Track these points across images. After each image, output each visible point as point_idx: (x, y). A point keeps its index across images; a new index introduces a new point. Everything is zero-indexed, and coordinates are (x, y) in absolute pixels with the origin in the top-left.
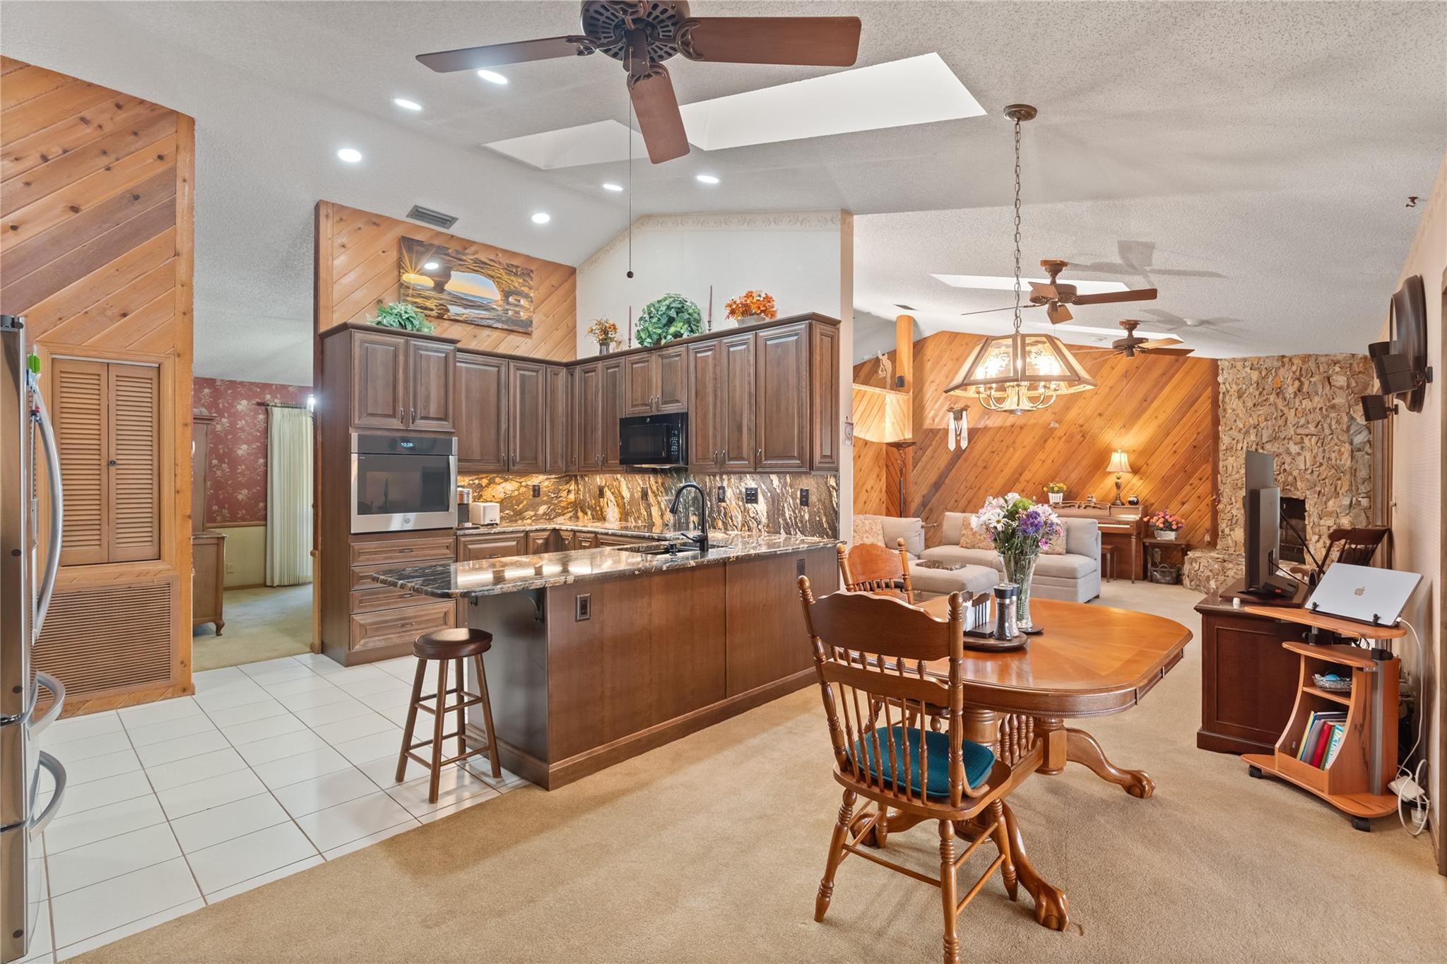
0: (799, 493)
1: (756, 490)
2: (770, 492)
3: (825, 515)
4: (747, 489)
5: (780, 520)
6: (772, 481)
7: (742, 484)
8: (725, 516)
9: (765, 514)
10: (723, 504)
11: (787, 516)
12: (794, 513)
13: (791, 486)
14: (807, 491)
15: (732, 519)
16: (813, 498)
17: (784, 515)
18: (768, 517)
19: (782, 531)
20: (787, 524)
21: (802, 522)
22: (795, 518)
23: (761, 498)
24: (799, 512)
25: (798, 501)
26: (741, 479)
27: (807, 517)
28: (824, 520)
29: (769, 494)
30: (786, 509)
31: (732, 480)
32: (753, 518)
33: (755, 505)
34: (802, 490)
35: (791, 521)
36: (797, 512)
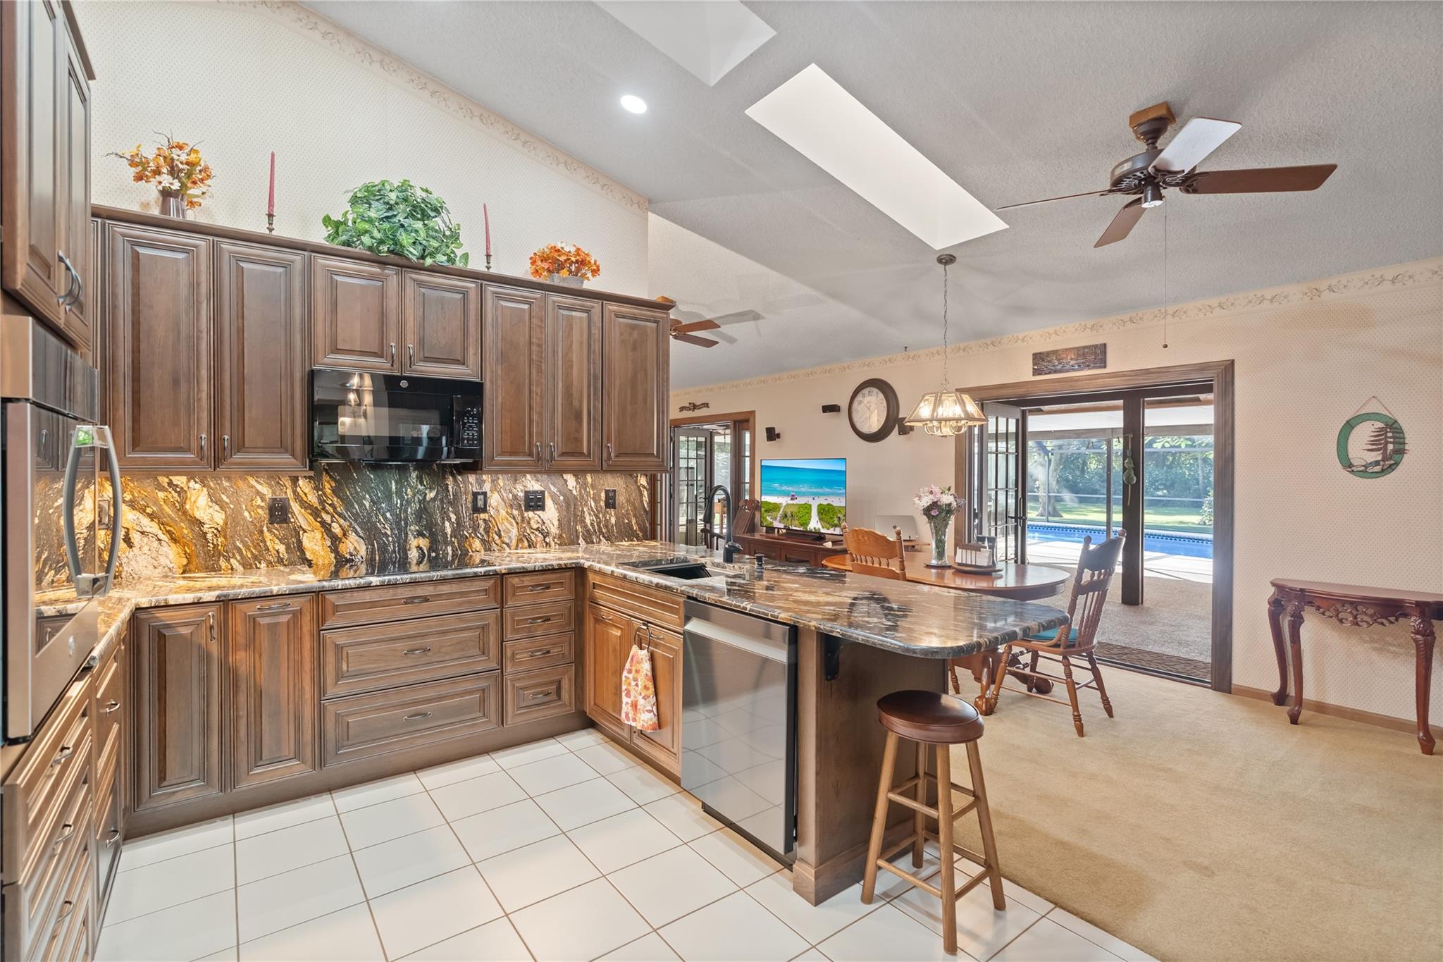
0: (603, 495)
1: (543, 493)
2: (564, 495)
3: (635, 516)
4: (527, 493)
5: (579, 528)
6: (566, 481)
7: (517, 486)
8: (487, 532)
9: (556, 523)
10: (482, 516)
11: (588, 521)
12: (597, 517)
13: (593, 487)
14: (614, 491)
15: (500, 536)
16: (621, 499)
17: (583, 521)
18: (560, 526)
19: (581, 541)
20: (588, 531)
21: (607, 527)
22: (599, 524)
23: (549, 503)
24: (604, 516)
25: (602, 504)
26: (516, 480)
27: (613, 520)
28: (634, 522)
29: (562, 498)
30: (586, 514)
31: (501, 482)
32: (537, 529)
33: (539, 513)
34: (607, 492)
35: (594, 527)
36: (601, 516)
